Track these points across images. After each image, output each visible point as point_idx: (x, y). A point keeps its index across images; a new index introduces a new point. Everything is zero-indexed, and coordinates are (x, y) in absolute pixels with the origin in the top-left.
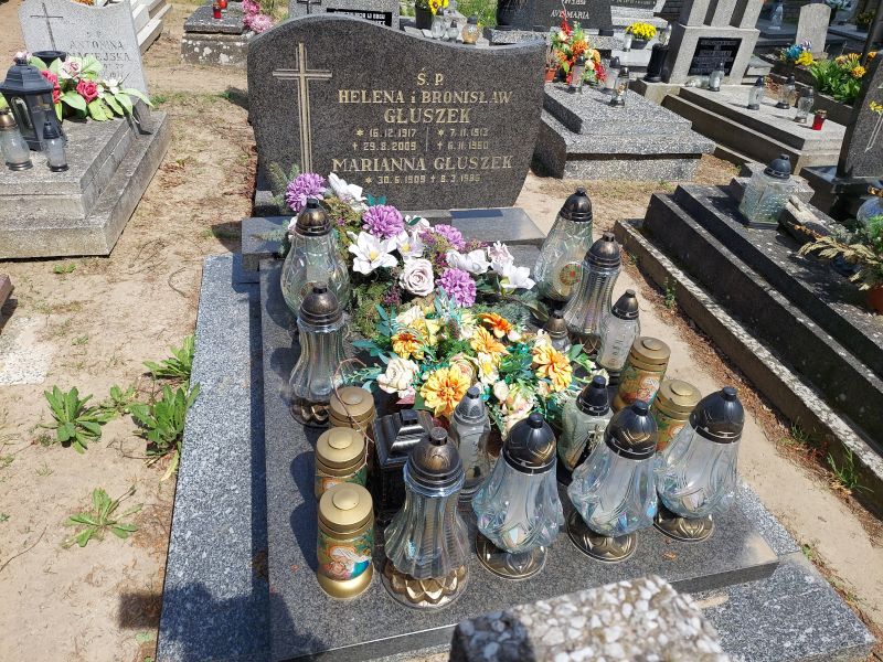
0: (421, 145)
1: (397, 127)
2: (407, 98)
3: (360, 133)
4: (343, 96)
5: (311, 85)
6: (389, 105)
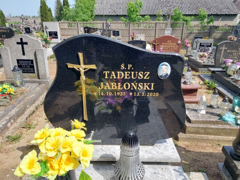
0: (238, 58)
1: (235, 55)
2: (237, 51)
3: (229, 56)
4: (228, 51)
5: (224, 49)
6: (234, 52)
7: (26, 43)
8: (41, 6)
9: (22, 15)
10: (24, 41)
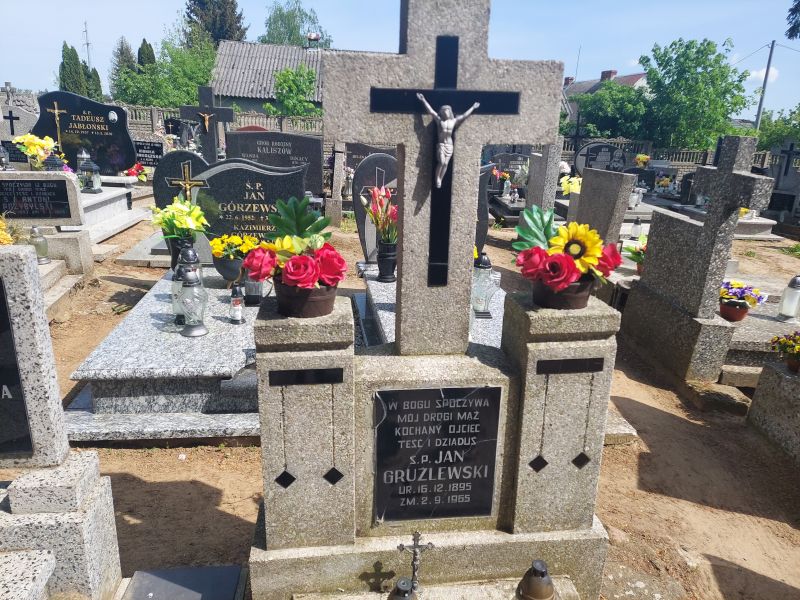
7: (18, 118)
8: (63, 64)
9: (7, 84)
10: (14, 115)
